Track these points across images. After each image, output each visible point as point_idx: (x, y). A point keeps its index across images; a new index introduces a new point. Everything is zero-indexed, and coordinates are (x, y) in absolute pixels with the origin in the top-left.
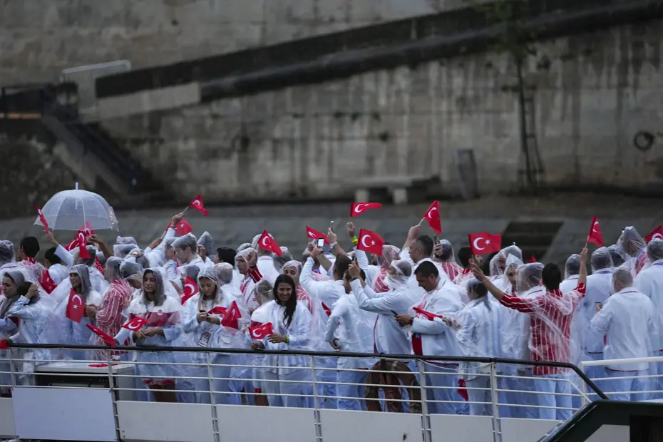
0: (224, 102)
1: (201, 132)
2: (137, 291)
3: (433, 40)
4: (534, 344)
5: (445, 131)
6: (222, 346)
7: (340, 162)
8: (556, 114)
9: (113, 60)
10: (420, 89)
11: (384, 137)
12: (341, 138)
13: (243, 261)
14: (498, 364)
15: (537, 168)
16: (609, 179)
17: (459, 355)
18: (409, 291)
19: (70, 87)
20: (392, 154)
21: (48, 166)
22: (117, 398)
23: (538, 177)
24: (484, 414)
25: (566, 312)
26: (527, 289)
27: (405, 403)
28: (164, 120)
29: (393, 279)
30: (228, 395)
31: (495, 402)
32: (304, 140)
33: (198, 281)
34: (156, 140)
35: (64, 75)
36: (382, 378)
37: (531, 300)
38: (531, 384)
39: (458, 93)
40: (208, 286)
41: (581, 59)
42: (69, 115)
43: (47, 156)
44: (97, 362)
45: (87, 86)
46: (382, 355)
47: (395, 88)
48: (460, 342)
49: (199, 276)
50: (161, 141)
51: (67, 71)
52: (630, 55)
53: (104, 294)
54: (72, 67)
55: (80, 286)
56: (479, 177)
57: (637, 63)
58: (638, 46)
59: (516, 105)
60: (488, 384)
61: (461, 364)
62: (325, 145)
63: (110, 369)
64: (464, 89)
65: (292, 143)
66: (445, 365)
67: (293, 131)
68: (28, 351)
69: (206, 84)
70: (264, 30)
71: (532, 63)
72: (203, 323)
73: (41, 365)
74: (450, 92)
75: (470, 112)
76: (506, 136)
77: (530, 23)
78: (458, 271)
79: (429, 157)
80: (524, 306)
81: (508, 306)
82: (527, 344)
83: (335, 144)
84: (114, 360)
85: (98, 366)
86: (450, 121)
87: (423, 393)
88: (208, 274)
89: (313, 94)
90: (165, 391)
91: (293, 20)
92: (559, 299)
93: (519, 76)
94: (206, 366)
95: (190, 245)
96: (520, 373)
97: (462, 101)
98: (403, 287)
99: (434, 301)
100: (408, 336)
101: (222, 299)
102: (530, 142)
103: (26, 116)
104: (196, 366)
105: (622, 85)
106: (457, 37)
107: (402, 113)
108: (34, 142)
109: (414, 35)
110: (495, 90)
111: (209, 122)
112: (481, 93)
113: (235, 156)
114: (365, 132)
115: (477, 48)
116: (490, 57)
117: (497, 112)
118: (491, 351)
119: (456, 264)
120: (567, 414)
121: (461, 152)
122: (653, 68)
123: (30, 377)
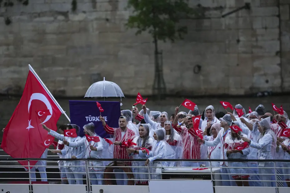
123: (160, 175)
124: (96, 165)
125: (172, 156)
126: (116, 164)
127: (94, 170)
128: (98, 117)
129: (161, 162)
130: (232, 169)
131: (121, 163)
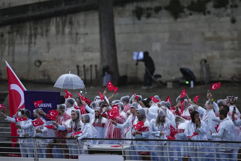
22: (125, 159)
41: (15, 33)
52: (33, 32)
57: (35, 35)
58: (36, 29)
63: (123, 148)
90: (146, 156)
105: (30, 43)
123: (86, 151)
124: (41, 142)
125: (95, 135)
126: (55, 142)
127: (40, 147)
128: (45, 104)
129: (87, 140)
130: (137, 146)
131: (59, 141)
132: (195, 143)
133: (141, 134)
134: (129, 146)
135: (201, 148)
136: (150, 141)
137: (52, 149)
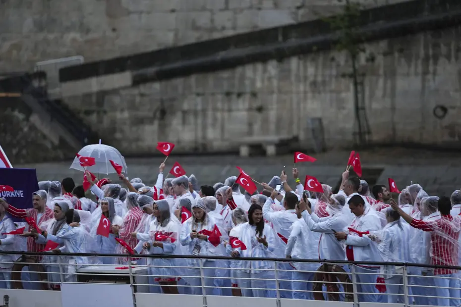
0: (148, 85)
1: (133, 106)
2: (150, 216)
3: (294, 41)
4: (434, 253)
5: (302, 105)
6: (210, 255)
7: (229, 126)
8: (379, 93)
9: (72, 56)
10: (284, 75)
11: (260, 109)
12: (230, 110)
13: (220, 195)
14: (408, 267)
15: (366, 129)
16: (417, 139)
17: (380, 261)
18: (344, 216)
19: (42, 75)
20: (265, 121)
21: (26, 129)
22: (135, 291)
23: (367, 137)
24: (398, 302)
25: (456, 230)
26: (428, 215)
27: (341, 294)
28: (107, 98)
29: (333, 208)
30: (213, 288)
31: (406, 294)
32: (204, 111)
33: (192, 209)
34: (101, 112)
35: (37, 66)
36: (324, 276)
37: (431, 223)
38: (432, 282)
39: (311, 79)
40: (199, 213)
41: (396, 55)
42: (41, 94)
43: (25, 123)
44: (121, 266)
45: (53, 75)
46: (325, 261)
47: (267, 75)
48: (381, 252)
49: (192, 206)
50: (105, 112)
51: (39, 64)
52: (431, 52)
53: (124, 218)
54: (44, 60)
55: (108, 212)
56: (326, 137)
57: (436, 58)
58: (436, 46)
59: (352, 87)
60: (401, 282)
61: (382, 267)
62: (219, 115)
63: (131, 270)
64: (316, 76)
65: (196, 113)
66: (370, 268)
67: (196, 105)
68: (72, 258)
69: (135, 73)
70: (176, 35)
71: (363, 58)
72: (195, 239)
73: (81, 268)
74: (306, 78)
75: (319, 93)
76: (344, 108)
77: (361, 30)
78: (373, 202)
79: (291, 123)
80: (427, 227)
81: (416, 227)
82: (429, 254)
83: (226, 115)
84: (133, 264)
85: (122, 268)
86: (305, 98)
87: (355, 288)
88: (199, 205)
89: (211, 79)
90: (169, 286)
91: (196, 28)
92: (451, 221)
93: (354, 66)
94: (199, 268)
95: (184, 183)
96: (423, 273)
97: (314, 84)
98: (339, 213)
99: (362, 223)
100: (344, 247)
101: (208, 221)
102: (361, 112)
103: (11, 95)
104: (191, 268)
105: (425, 73)
106: (310, 40)
107: (272, 92)
108: (16, 113)
109: (280, 38)
110: (337, 77)
111: (138, 99)
112: (327, 79)
113: (156, 123)
114: (247, 105)
115: (325, 47)
116: (334, 54)
117: (338, 92)
118: (403, 258)
119: (370, 197)
120: (457, 302)
121: (313, 120)
122: (447, 62)
123: (73, 276)
128: (13, 191)
130: (153, 268)
132: (249, 262)
133: (161, 246)
134: (146, 268)
135: (258, 272)
136: (176, 259)
137: (20, 273)
